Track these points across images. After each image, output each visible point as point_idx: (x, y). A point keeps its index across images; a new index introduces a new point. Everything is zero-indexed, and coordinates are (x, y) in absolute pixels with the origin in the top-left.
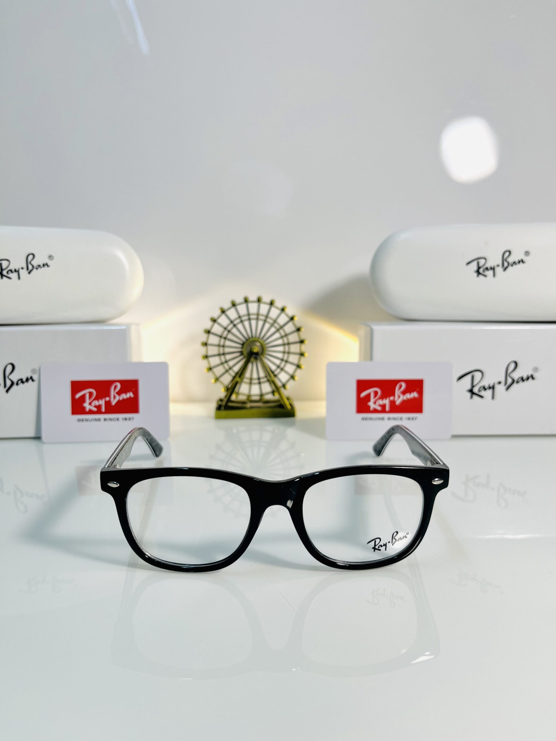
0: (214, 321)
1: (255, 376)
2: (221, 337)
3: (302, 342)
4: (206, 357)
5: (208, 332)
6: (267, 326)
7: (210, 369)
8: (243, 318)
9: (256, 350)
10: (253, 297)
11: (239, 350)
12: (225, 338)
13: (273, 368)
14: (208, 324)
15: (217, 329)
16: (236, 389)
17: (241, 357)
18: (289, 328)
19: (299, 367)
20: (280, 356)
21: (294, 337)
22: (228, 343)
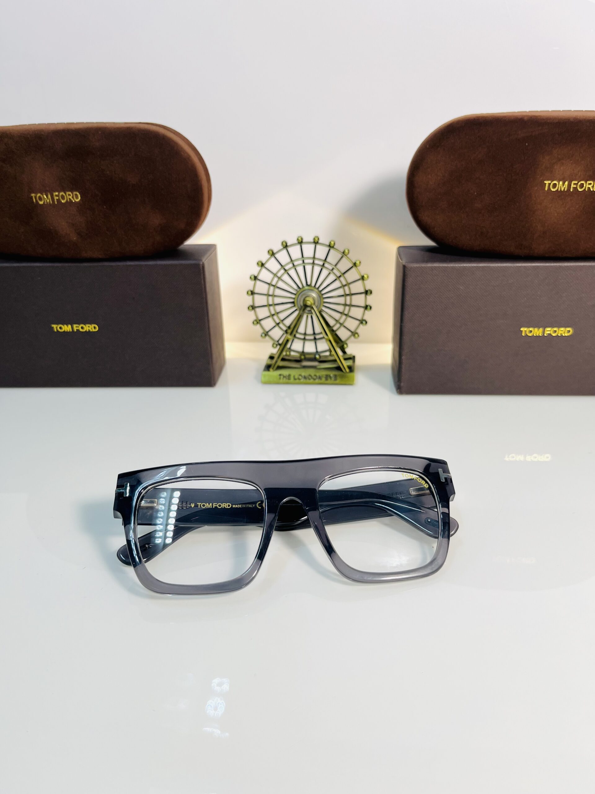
0: (262, 265)
1: (310, 331)
2: (269, 284)
3: (367, 292)
4: (253, 307)
5: (256, 278)
6: (325, 272)
7: (258, 321)
8: (296, 263)
9: (309, 302)
10: (308, 238)
11: (292, 300)
12: (275, 286)
13: (331, 322)
14: (255, 270)
15: (265, 275)
16: (288, 346)
17: (294, 309)
18: (352, 275)
19: (363, 322)
20: (340, 308)
21: (358, 287)
22: (278, 292)
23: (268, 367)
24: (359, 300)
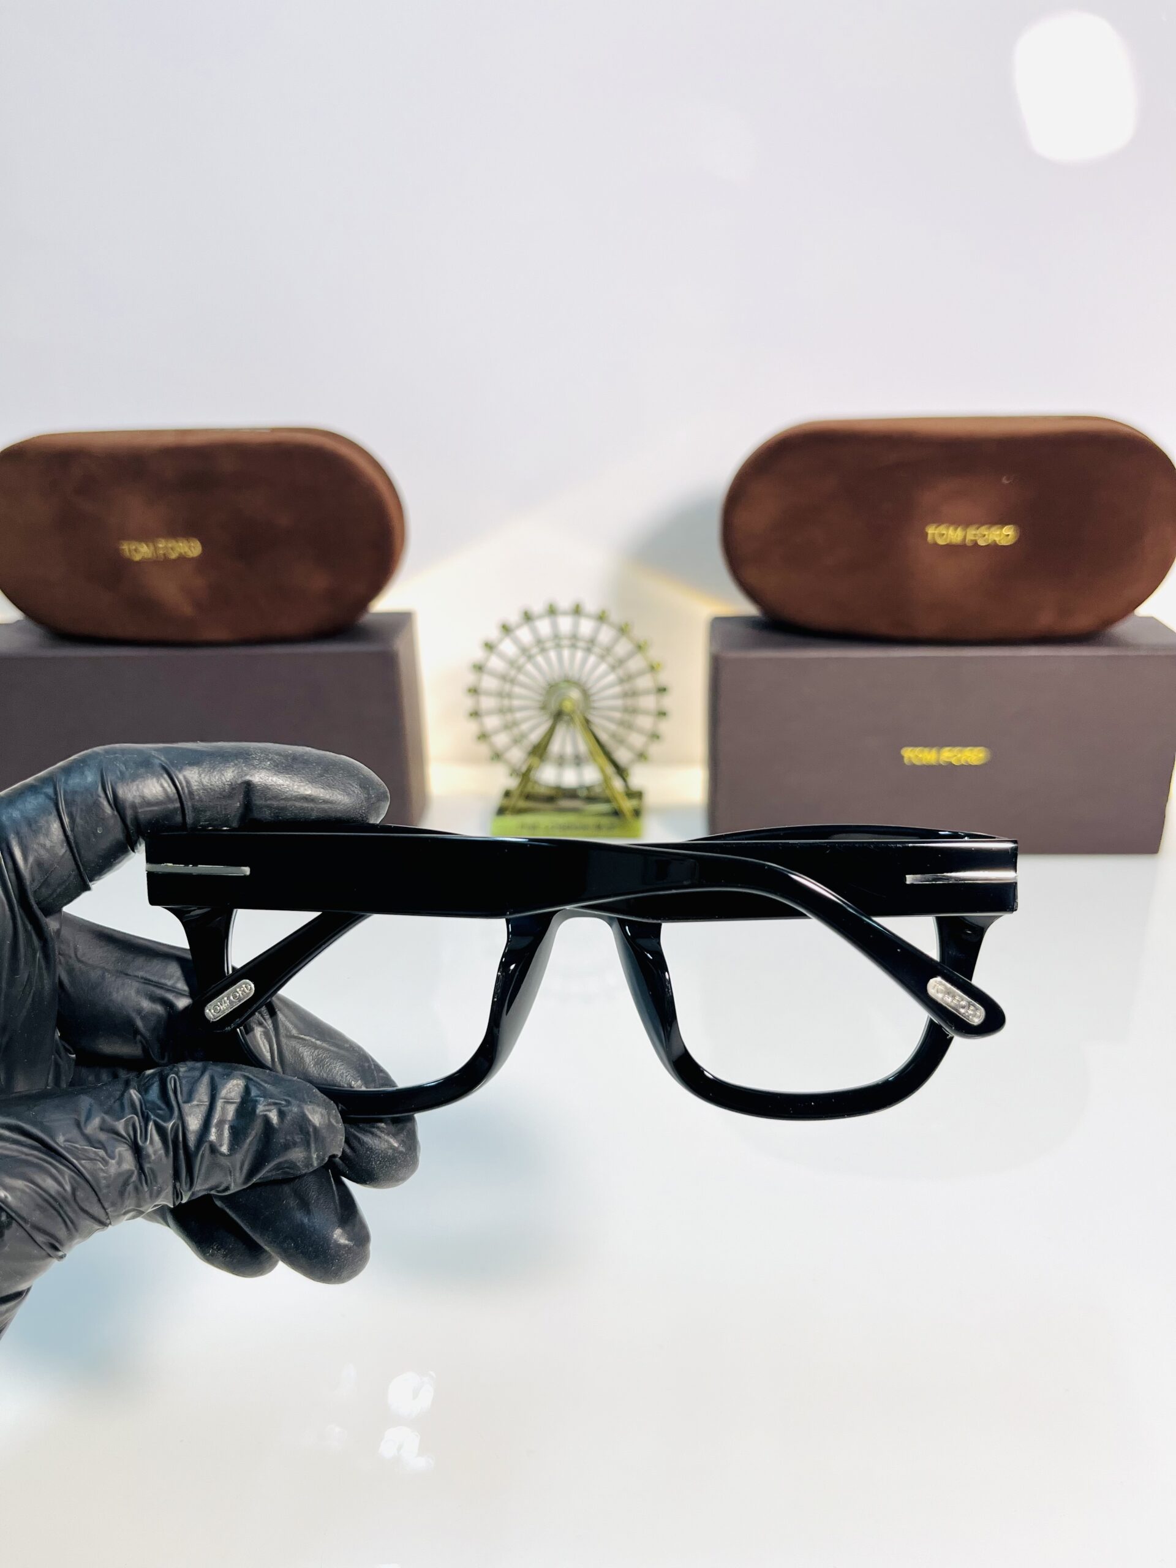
0: (490, 647)
1: (569, 750)
2: (504, 678)
3: (662, 690)
4: (475, 714)
5: (479, 669)
6: (593, 659)
7: (483, 736)
8: (547, 645)
9: (568, 706)
10: (565, 605)
11: (539, 705)
12: (513, 681)
13: (604, 737)
14: (479, 654)
15: (496, 663)
16: (533, 775)
17: (542, 718)
18: (636, 664)
19: (655, 736)
20: (617, 715)
21: (645, 682)
22: (517, 690)
23: (501, 811)
24: (649, 702)
